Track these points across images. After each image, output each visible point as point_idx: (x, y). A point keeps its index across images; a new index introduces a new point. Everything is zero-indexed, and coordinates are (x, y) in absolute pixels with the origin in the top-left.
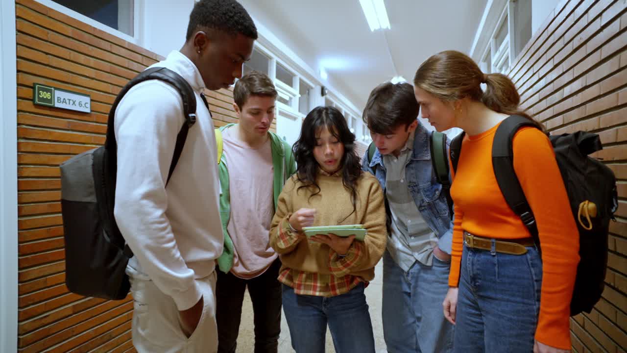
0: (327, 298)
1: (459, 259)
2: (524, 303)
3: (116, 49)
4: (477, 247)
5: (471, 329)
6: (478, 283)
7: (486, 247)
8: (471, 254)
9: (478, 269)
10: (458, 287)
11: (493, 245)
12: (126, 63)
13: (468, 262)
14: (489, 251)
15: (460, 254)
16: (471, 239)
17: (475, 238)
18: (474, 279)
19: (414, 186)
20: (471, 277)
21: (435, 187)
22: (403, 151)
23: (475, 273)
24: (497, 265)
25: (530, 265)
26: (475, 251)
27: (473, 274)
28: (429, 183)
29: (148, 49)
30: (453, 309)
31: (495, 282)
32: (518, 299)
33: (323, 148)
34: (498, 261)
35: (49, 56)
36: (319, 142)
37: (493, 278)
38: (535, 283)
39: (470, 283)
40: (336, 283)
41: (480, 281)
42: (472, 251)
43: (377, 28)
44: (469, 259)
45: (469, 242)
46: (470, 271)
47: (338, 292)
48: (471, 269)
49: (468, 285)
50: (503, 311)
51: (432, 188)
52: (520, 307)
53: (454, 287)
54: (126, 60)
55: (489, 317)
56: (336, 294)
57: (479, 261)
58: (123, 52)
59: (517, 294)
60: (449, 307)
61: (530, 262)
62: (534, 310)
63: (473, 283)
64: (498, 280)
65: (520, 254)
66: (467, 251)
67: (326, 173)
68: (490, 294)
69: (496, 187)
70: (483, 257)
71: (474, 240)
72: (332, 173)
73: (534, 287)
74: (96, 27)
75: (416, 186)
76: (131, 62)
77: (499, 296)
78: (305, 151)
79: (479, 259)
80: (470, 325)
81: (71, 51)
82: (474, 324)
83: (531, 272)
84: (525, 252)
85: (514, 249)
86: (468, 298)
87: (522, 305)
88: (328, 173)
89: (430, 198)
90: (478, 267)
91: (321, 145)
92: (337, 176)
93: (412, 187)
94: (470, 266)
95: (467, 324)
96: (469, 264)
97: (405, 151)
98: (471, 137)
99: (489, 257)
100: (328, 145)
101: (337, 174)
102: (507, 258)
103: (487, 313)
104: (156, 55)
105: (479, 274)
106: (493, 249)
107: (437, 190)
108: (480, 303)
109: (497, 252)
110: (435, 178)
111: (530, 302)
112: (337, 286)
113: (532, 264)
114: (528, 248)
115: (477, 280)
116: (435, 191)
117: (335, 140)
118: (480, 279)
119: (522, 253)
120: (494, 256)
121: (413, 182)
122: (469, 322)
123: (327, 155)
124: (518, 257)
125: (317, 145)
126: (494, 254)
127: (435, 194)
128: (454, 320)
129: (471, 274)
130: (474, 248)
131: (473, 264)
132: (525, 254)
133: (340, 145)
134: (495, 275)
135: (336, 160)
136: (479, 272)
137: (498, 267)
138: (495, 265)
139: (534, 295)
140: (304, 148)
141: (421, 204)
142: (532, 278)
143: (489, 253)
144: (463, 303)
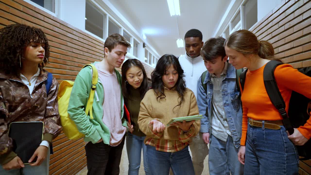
0: (173, 153)
1: (246, 132)
2: (279, 153)
3: (46, 20)
4: (255, 126)
5: (252, 165)
6: (256, 143)
7: (260, 126)
8: (252, 129)
9: (255, 136)
10: (245, 145)
11: (263, 125)
12: (51, 27)
13: (250, 133)
14: (261, 128)
15: (246, 129)
16: (252, 122)
17: (254, 121)
18: (253, 141)
19: (225, 92)
20: (252, 140)
21: (236, 93)
22: (221, 75)
23: (254, 138)
24: (265, 135)
25: (282, 135)
26: (254, 127)
27: (253, 139)
28: (234, 90)
29: (63, 20)
30: (243, 157)
31: (264, 143)
32: (276, 151)
33: (169, 76)
34: (265, 132)
35: (10, 21)
36: (167, 72)
37: (263, 141)
38: (285, 144)
39: (251, 143)
40: (177, 145)
41: (256, 142)
42: (252, 127)
43: (174, 14)
44: (251, 131)
45: (251, 123)
46: (251, 137)
47: (178, 149)
48: (252, 136)
49: (250, 144)
50: (268, 157)
51: (234, 94)
52: (277, 155)
53: (243, 146)
54: (52, 26)
55: (262, 159)
56: (177, 150)
57: (255, 132)
58: (50, 21)
59: (276, 149)
60: (241, 156)
61: (282, 133)
62: (284, 157)
63: (253, 143)
64: (266, 142)
65: (277, 129)
66: (250, 127)
67: (167, 88)
68: (261, 148)
69: (266, 95)
70: (258, 130)
71: (253, 122)
72: (171, 89)
73: (284, 146)
74: (35, 6)
75: (226, 92)
76: (54, 27)
77: (266, 150)
78: (159, 77)
79: (256, 131)
80: (252, 163)
81: (23, 20)
82: (254, 162)
83: (282, 138)
84: (280, 128)
85: (274, 127)
86: (250, 150)
87: (278, 154)
88: (169, 89)
89: (233, 98)
90: (256, 135)
91: (168, 75)
92: (173, 90)
93: (224, 92)
94: (251, 135)
95: (250, 162)
96: (251, 134)
97: (223, 75)
98: (251, 72)
99: (261, 131)
100: (171, 75)
101: (173, 89)
102: (271, 131)
103: (261, 158)
104: (67, 24)
105: (256, 139)
106: (263, 127)
107: (237, 95)
108: (257, 153)
109: (265, 128)
110: (237, 88)
111: (282, 153)
112: (177, 147)
113: (283, 134)
114: (281, 126)
115: (255, 142)
116: (236, 95)
117: (175, 72)
118: (256, 141)
119: (278, 129)
120: (264, 130)
121: (225, 90)
122: (251, 161)
123: (170, 80)
124: (276, 131)
125: (165, 74)
126: (264, 129)
127: (236, 97)
128: (244, 162)
129: (252, 139)
130: (253, 126)
131: (253, 134)
132: (280, 129)
133: (177, 75)
134: (264, 140)
135: (174, 82)
136: (255, 138)
137: (266, 136)
138: (264, 134)
139: (284, 149)
140: (159, 75)
141: (225, 103)
142: (283, 141)
143: (261, 129)
144: (248, 152)
